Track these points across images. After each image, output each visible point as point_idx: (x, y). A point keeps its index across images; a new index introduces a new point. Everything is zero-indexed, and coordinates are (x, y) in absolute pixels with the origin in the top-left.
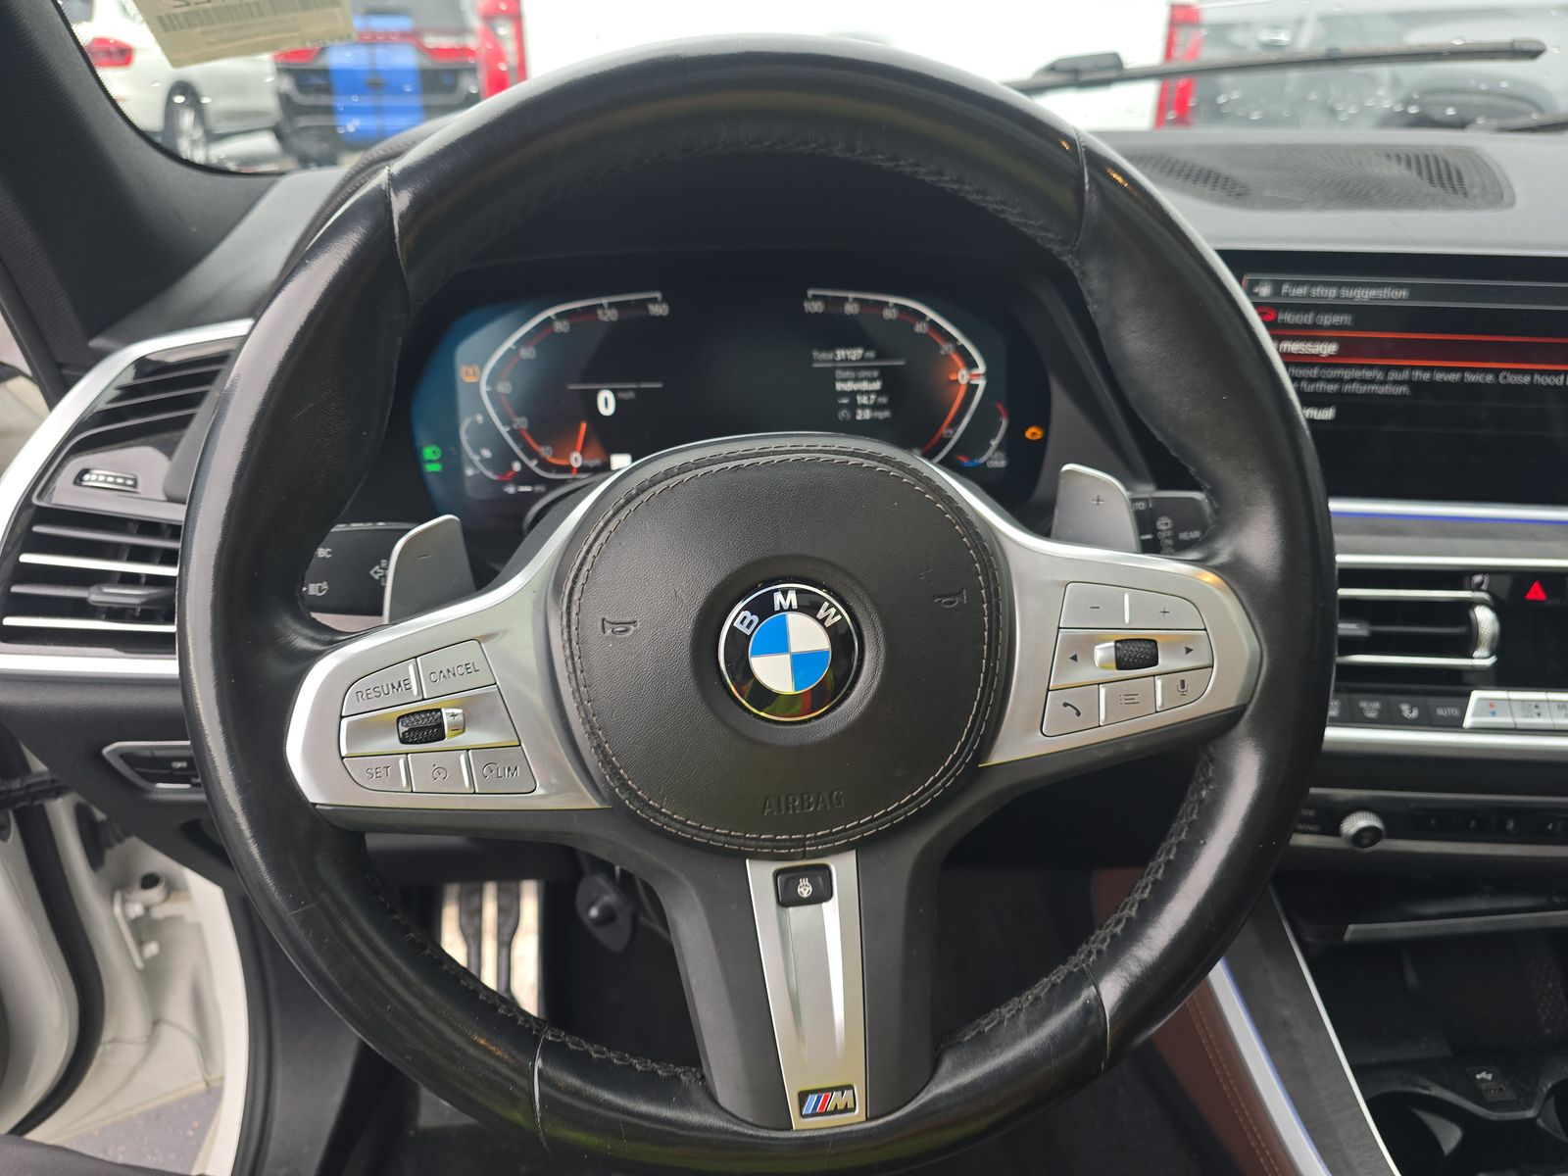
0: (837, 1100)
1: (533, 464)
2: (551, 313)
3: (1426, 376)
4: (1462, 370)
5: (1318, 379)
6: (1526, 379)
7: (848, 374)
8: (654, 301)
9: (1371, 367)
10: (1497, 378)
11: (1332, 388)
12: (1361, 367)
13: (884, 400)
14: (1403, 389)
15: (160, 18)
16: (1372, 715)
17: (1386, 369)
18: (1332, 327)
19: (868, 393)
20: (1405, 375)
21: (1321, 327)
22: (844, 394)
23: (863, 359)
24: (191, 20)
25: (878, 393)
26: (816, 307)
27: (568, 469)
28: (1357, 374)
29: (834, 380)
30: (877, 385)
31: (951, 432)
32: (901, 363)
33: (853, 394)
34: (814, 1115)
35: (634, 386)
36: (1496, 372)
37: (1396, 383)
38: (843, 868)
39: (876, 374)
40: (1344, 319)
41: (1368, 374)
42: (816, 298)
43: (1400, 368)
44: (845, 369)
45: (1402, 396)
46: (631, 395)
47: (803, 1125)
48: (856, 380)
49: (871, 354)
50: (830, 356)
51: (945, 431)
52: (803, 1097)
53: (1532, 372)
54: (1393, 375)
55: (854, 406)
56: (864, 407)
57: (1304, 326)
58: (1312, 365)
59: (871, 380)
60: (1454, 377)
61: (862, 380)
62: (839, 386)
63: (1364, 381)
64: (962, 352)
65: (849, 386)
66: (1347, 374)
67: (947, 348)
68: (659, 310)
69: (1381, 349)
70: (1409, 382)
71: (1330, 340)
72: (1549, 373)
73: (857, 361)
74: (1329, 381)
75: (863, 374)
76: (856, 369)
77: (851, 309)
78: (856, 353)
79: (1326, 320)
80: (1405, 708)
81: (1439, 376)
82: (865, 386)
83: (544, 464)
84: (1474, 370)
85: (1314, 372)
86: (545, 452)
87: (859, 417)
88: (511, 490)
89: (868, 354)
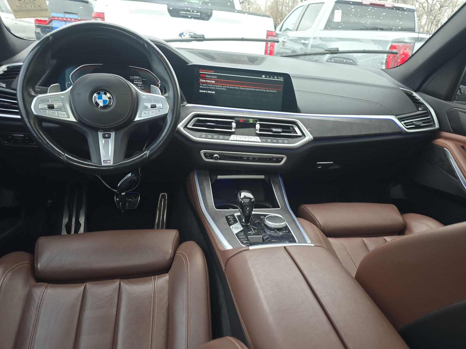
0: (109, 162)
2: (83, 65)
3: (229, 87)
4: (234, 86)
5: (212, 87)
6: (244, 89)
7: (136, 81)
9: (220, 85)
10: (239, 88)
11: (214, 88)
12: (219, 85)
13: (142, 85)
14: (225, 89)
15: (14, 10)
16: (215, 138)
17: (222, 86)
18: (214, 78)
20: (225, 87)
21: (212, 78)
24: (20, 11)
28: (218, 86)
30: (141, 83)
34: (105, 163)
36: (239, 87)
37: (224, 88)
38: (113, 134)
40: (216, 77)
41: (220, 86)
43: (225, 86)
45: (225, 90)
47: (103, 164)
52: (104, 161)
53: (244, 87)
54: (224, 87)
57: (210, 78)
58: (211, 84)
60: (233, 87)
63: (219, 87)
65: (136, 83)
66: (217, 86)
69: (221, 82)
70: (226, 88)
71: (213, 80)
72: (247, 88)
74: (214, 87)
75: (139, 81)
76: (137, 80)
77: (137, 70)
78: (138, 77)
79: (213, 77)
80: (221, 137)
81: (231, 87)
82: (139, 83)
84: (236, 87)
85: (212, 85)
89: (140, 78)
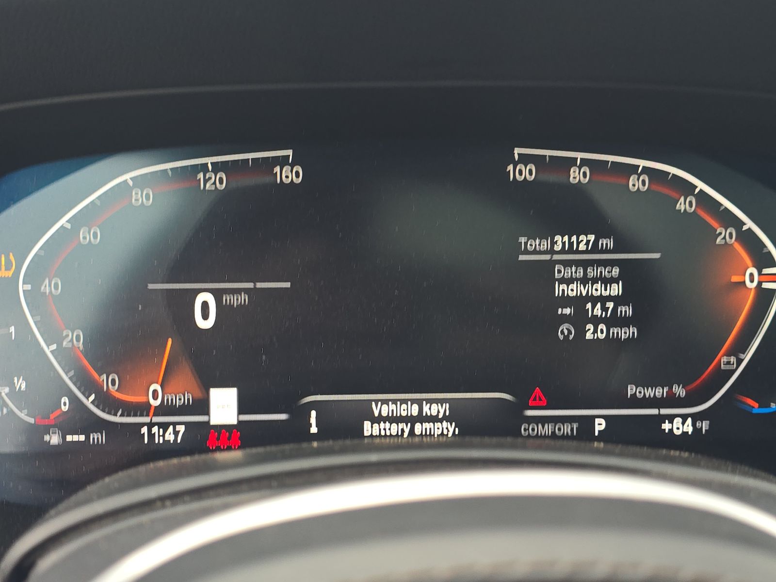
1: (88, 402)
2: (127, 177)
7: (568, 273)
8: (283, 162)
13: (626, 310)
19: (603, 300)
22: (566, 301)
23: (595, 249)
25: (618, 301)
26: (526, 173)
27: (143, 409)
29: (551, 281)
30: (616, 290)
31: (733, 359)
32: (657, 256)
33: (579, 302)
35: (250, 285)
39: (616, 271)
42: (525, 159)
44: (567, 264)
46: (244, 298)
48: (584, 281)
49: (607, 243)
50: (545, 245)
51: (724, 360)
55: (580, 319)
56: (596, 320)
59: (607, 282)
61: (595, 281)
62: (560, 289)
64: (749, 240)
65: (573, 290)
67: (725, 235)
68: (290, 175)
73: (586, 252)
75: (594, 272)
76: (586, 264)
77: (576, 176)
82: (598, 290)
83: (107, 402)
86: (109, 382)
87: (589, 336)
88: (54, 439)
89: (603, 242)
